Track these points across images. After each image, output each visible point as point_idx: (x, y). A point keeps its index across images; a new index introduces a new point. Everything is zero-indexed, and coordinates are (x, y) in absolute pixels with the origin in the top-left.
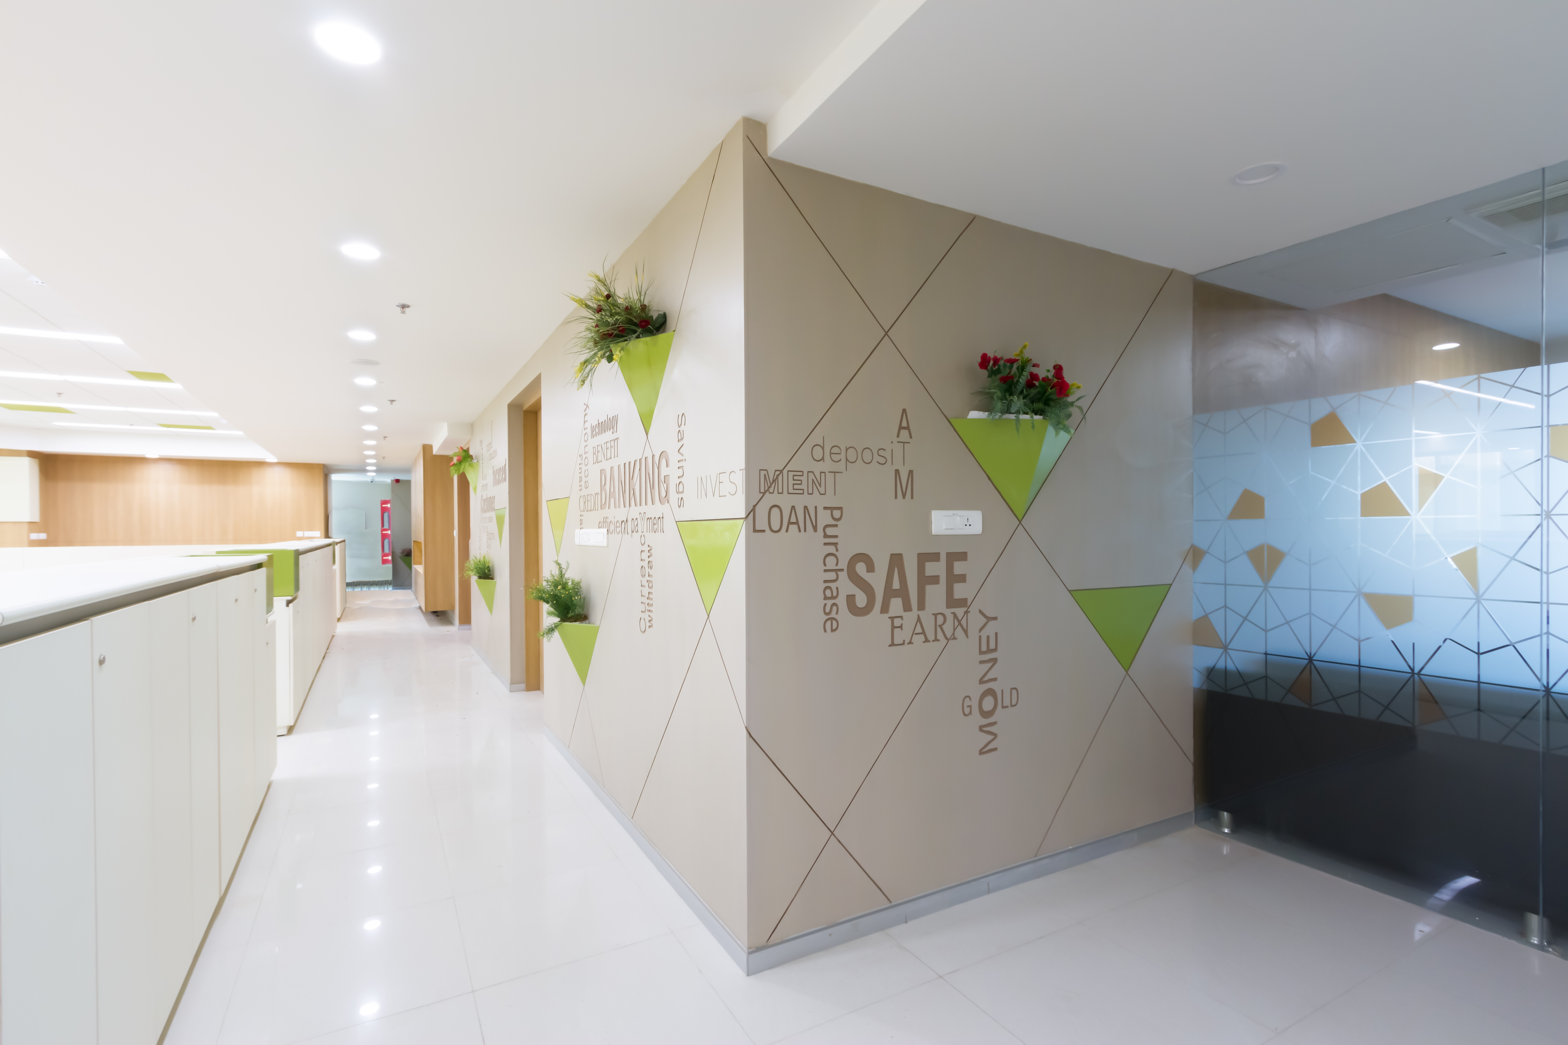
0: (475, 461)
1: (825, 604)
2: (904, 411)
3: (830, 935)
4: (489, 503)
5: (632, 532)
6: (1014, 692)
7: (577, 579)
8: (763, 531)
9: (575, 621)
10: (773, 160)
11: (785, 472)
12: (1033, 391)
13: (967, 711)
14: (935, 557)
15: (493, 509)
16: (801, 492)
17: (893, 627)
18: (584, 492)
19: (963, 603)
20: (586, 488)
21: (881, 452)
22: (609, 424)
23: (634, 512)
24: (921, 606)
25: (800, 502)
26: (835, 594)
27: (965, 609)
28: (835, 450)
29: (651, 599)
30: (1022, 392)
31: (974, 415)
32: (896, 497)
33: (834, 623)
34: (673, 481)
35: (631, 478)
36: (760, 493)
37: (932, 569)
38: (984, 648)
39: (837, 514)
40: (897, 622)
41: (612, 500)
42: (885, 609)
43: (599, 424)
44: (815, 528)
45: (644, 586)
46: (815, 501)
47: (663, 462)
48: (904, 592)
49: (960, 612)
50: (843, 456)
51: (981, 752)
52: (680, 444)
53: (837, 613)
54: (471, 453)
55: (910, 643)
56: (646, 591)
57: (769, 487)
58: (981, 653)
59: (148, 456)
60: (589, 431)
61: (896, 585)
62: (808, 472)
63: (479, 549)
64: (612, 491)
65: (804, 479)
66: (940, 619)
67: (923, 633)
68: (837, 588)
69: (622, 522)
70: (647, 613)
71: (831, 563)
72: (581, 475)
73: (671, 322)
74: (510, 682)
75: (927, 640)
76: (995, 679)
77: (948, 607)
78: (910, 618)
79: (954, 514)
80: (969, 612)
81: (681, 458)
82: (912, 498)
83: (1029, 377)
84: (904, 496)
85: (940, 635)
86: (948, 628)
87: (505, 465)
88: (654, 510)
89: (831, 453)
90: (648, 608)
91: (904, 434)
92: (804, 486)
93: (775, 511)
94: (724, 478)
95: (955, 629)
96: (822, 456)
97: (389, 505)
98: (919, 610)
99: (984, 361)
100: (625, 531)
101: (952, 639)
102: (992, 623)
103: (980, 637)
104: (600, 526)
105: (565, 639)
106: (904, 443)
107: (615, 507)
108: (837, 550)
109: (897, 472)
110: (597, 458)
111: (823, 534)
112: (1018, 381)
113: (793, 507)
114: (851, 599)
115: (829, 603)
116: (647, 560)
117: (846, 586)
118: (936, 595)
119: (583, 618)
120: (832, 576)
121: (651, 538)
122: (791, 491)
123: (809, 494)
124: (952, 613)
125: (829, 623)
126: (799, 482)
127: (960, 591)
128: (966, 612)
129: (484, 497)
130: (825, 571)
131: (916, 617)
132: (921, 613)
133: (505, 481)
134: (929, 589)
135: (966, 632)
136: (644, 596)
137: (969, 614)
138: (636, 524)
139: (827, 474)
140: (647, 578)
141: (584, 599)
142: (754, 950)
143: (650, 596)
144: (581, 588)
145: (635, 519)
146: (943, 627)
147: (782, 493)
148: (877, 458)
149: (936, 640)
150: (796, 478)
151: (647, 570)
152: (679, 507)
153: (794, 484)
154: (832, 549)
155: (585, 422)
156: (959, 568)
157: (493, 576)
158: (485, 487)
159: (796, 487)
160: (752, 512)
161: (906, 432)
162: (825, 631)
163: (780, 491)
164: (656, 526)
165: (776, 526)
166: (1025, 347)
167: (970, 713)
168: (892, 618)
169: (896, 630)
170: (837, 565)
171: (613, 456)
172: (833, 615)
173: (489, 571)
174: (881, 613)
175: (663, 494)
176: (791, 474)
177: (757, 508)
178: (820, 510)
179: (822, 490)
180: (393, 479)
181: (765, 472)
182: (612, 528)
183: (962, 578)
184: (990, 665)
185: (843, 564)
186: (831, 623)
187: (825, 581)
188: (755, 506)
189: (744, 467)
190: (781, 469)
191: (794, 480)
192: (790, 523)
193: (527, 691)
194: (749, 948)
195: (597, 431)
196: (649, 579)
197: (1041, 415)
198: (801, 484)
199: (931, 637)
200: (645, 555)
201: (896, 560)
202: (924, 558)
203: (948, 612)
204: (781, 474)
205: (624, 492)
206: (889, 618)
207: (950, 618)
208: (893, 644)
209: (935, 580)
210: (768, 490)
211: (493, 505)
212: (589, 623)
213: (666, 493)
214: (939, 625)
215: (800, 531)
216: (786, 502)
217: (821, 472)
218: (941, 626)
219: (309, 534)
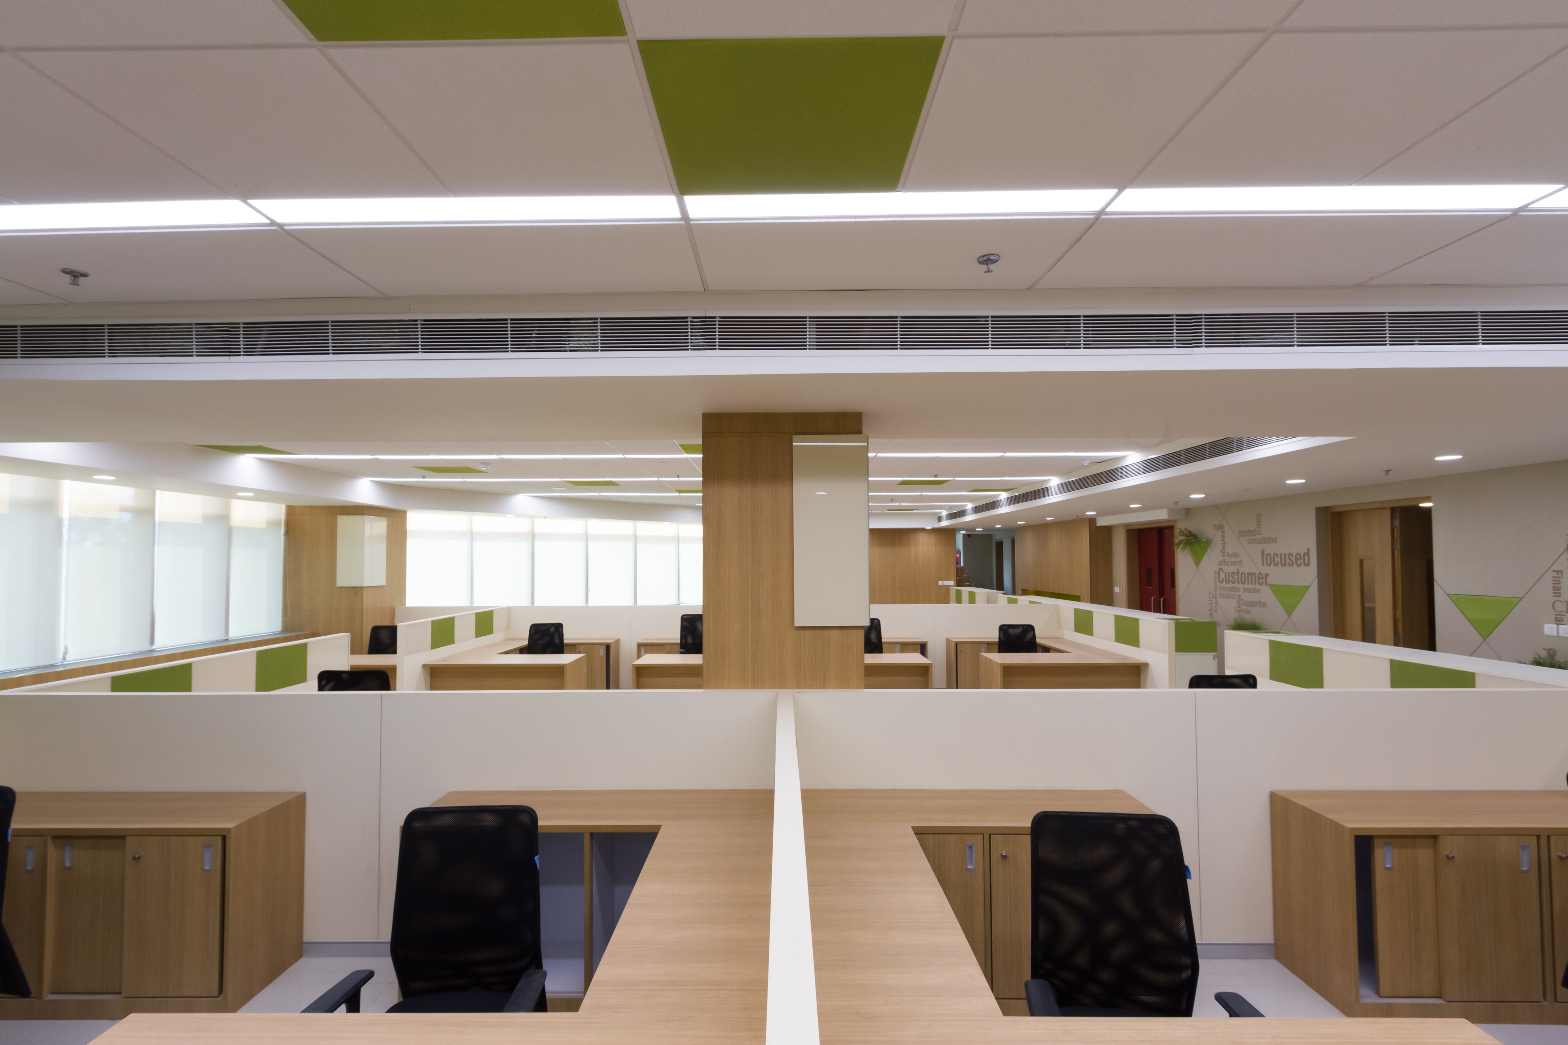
0: (1203, 540)
4: (1247, 577)
18: (1563, 598)
87: (1308, 553)
129: (1230, 571)
133: (1308, 566)
158: (1231, 563)
211: (1263, 581)
219: (946, 583)
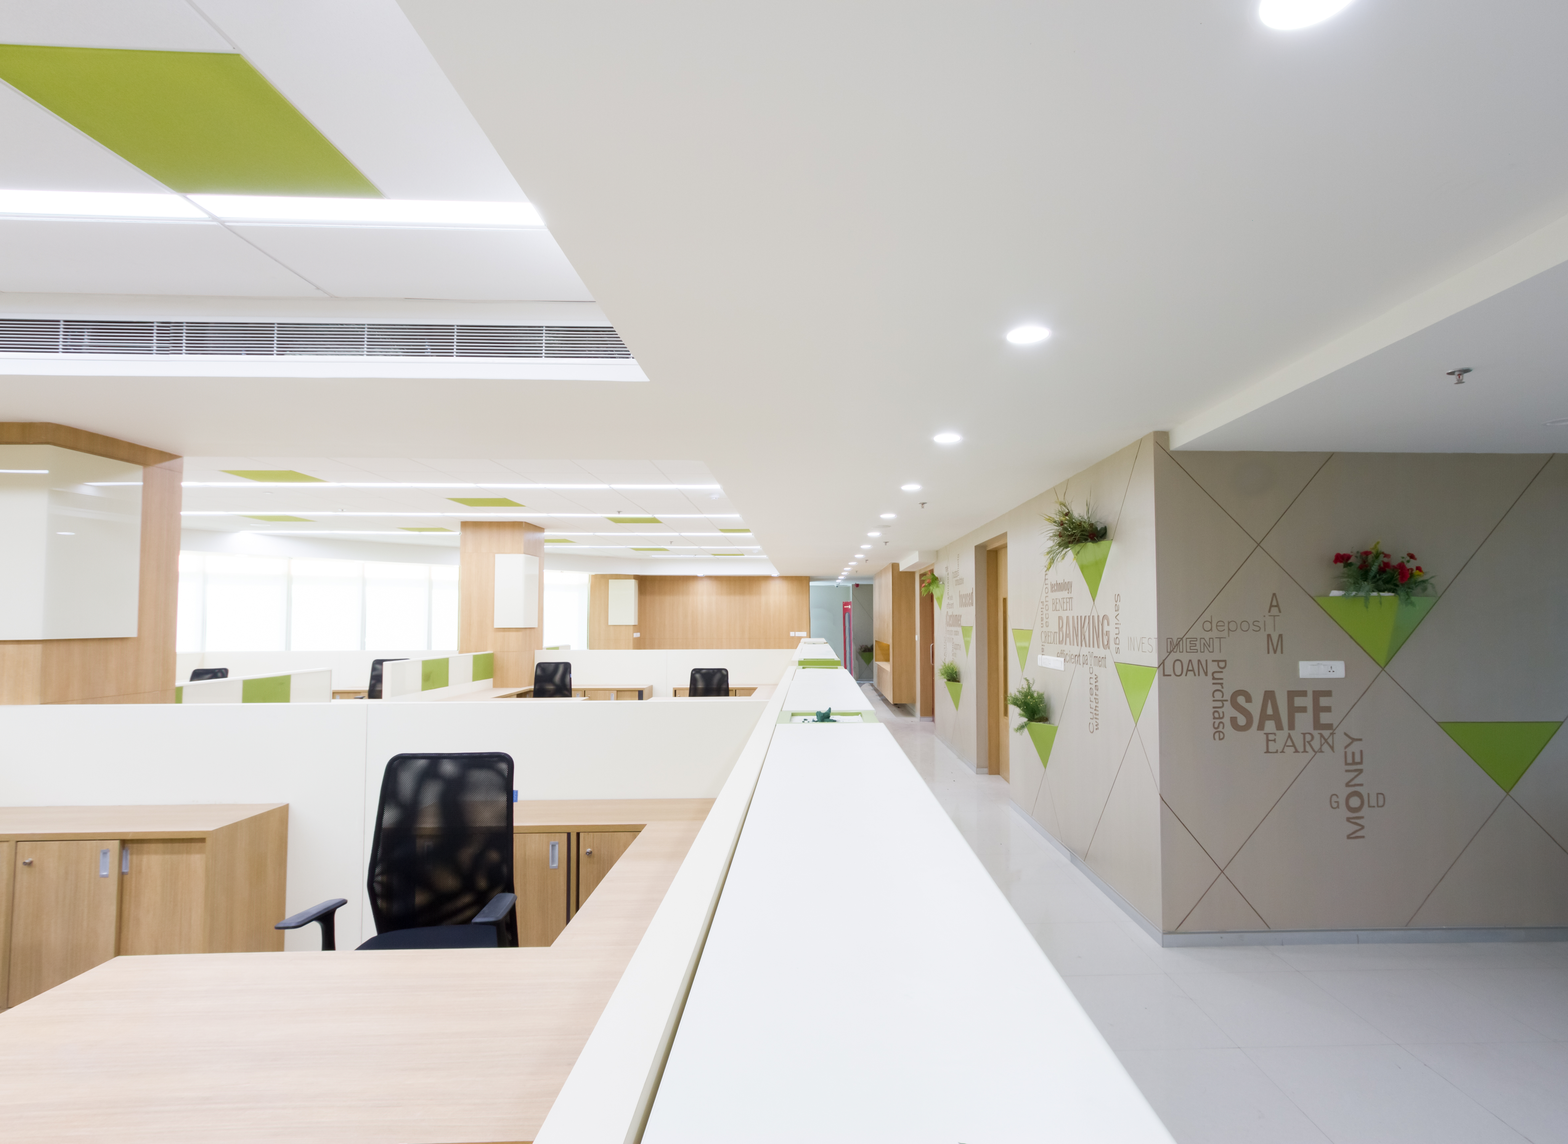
0: (941, 583)
1: (1214, 722)
2: (1274, 595)
3: (1222, 938)
4: (955, 620)
5: (1083, 664)
6: (1381, 797)
7: (1041, 692)
8: (1170, 675)
9: (1040, 722)
10: (1173, 452)
11: (1184, 639)
12: (1384, 576)
13: (1335, 805)
14: (1303, 694)
15: (959, 625)
16: (1196, 651)
17: (1268, 740)
18: (1045, 629)
19: (1329, 726)
20: (1047, 626)
21: (1256, 623)
22: (1065, 586)
23: (1085, 650)
24: (1292, 726)
25: (1195, 657)
26: (1221, 716)
27: (1331, 731)
28: (1220, 624)
29: (1098, 711)
30: (1375, 577)
31: (1335, 593)
32: (1268, 653)
33: (1221, 734)
34: (1112, 636)
35: (1082, 627)
36: (1168, 652)
37: (1299, 702)
38: (1350, 760)
39: (1222, 664)
40: (1271, 737)
41: (1068, 639)
42: (1261, 727)
43: (1057, 584)
44: (1206, 674)
45: (1092, 702)
46: (1204, 656)
47: (1105, 622)
48: (1276, 717)
49: (1326, 733)
50: (1226, 627)
51: (1349, 837)
52: (1117, 613)
53: (1223, 728)
54: (936, 574)
55: (1283, 752)
56: (1094, 705)
57: (1174, 649)
58: (1347, 764)
59: (699, 575)
60: (1049, 586)
61: (1270, 711)
62: (1201, 638)
63: (943, 657)
64: (1068, 632)
65: (1198, 643)
66: (1308, 738)
67: (1294, 746)
68: (1223, 712)
69: (1075, 656)
70: (1095, 720)
71: (1218, 696)
72: (1042, 616)
73: (1110, 532)
74: (976, 766)
75: (1296, 751)
76: (1361, 785)
77: (1315, 728)
78: (1282, 736)
79: (1319, 664)
80: (1335, 733)
81: (1117, 622)
82: (1282, 653)
83: (1382, 565)
84: (1275, 652)
85: (1308, 748)
86: (1316, 744)
87: (972, 593)
88: (1100, 652)
89: (1217, 626)
90: (1095, 716)
91: (1275, 611)
92: (1198, 647)
93: (1178, 663)
94: (1145, 641)
95: (1321, 745)
96: (1210, 627)
97: (850, 607)
98: (1290, 729)
99: (1341, 559)
100: (1078, 662)
101: (1320, 752)
102: (1355, 743)
103: (1346, 753)
104: (1058, 655)
105: (1032, 733)
106: (1274, 616)
107: (1070, 644)
108: (1222, 688)
109: (1269, 636)
110: (1056, 607)
111: (1212, 677)
112: (1371, 569)
113: (1190, 661)
114: (1233, 720)
115: (1217, 721)
116: (1095, 684)
117: (1229, 711)
118: (1304, 721)
119: (1045, 719)
120: (1219, 704)
121: (1097, 670)
122: (1188, 650)
123: (1201, 652)
124: (1319, 733)
125: (1217, 735)
126: (1195, 645)
127: (1325, 718)
128: (1332, 734)
129: (950, 614)
130: (1214, 701)
131: (1287, 735)
132: (1291, 732)
133: (972, 605)
134: (1298, 716)
135: (1332, 748)
136: (1093, 708)
137: (1334, 735)
138: (1086, 659)
139: (1214, 639)
140: (1094, 696)
141: (1046, 706)
142: (1166, 932)
143: (1097, 709)
144: (1044, 698)
145: (1085, 655)
146: (1312, 743)
147: (1183, 652)
148: (1252, 627)
149: (1305, 751)
150: (1192, 642)
151: (1094, 691)
152: (1117, 653)
153: (1190, 646)
154: (1219, 687)
155: (1045, 579)
156: (1324, 701)
157: (959, 679)
158: (950, 606)
159: (1192, 648)
160: (1162, 664)
161: (1277, 608)
162: (1215, 739)
163: (1181, 651)
164: (1100, 663)
165: (1178, 672)
166: (1378, 543)
167: (1338, 807)
168: (1267, 734)
169: (1270, 742)
170: (1223, 697)
171: (1068, 609)
172: (1220, 729)
173: (956, 675)
174: (1258, 730)
175: (1106, 643)
176: (1188, 640)
177: (1166, 661)
178: (1209, 662)
179: (1211, 650)
180: (854, 583)
181: (1171, 640)
182: (1068, 658)
183: (1328, 709)
184: (1356, 773)
185: (1228, 696)
186: (1218, 734)
187: (1214, 708)
188: (1164, 660)
189: (1156, 637)
190: (1182, 637)
191: (1190, 644)
192: (1188, 670)
193: (990, 774)
194: (1163, 931)
195: (1056, 587)
196: (1096, 697)
197: (1393, 592)
198: (1196, 646)
199: (1301, 749)
200: (1093, 681)
201: (1269, 696)
202: (1292, 695)
203: (1316, 733)
204: (1181, 641)
205: (1077, 636)
206: (1265, 734)
207: (1317, 737)
208: (1267, 752)
209: (1303, 709)
210: (1173, 650)
211: (960, 622)
212: (1050, 723)
213: (1108, 642)
214: (1307, 742)
215: (1195, 675)
216: (1185, 657)
217: (1210, 638)
218: (1309, 742)
219: (798, 634)
